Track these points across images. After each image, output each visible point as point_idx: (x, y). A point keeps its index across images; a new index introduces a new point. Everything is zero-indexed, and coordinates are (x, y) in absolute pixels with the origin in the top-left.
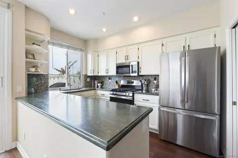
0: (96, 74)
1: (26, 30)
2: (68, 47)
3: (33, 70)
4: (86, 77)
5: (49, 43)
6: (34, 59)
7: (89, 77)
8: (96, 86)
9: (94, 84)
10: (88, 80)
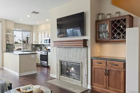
0: (37, 43)
1: (6, 28)
2: (23, 31)
3: (8, 42)
4: (32, 45)
5: (14, 30)
6: (8, 38)
7: (34, 45)
8: (38, 50)
9: (37, 49)
10: (34, 46)
